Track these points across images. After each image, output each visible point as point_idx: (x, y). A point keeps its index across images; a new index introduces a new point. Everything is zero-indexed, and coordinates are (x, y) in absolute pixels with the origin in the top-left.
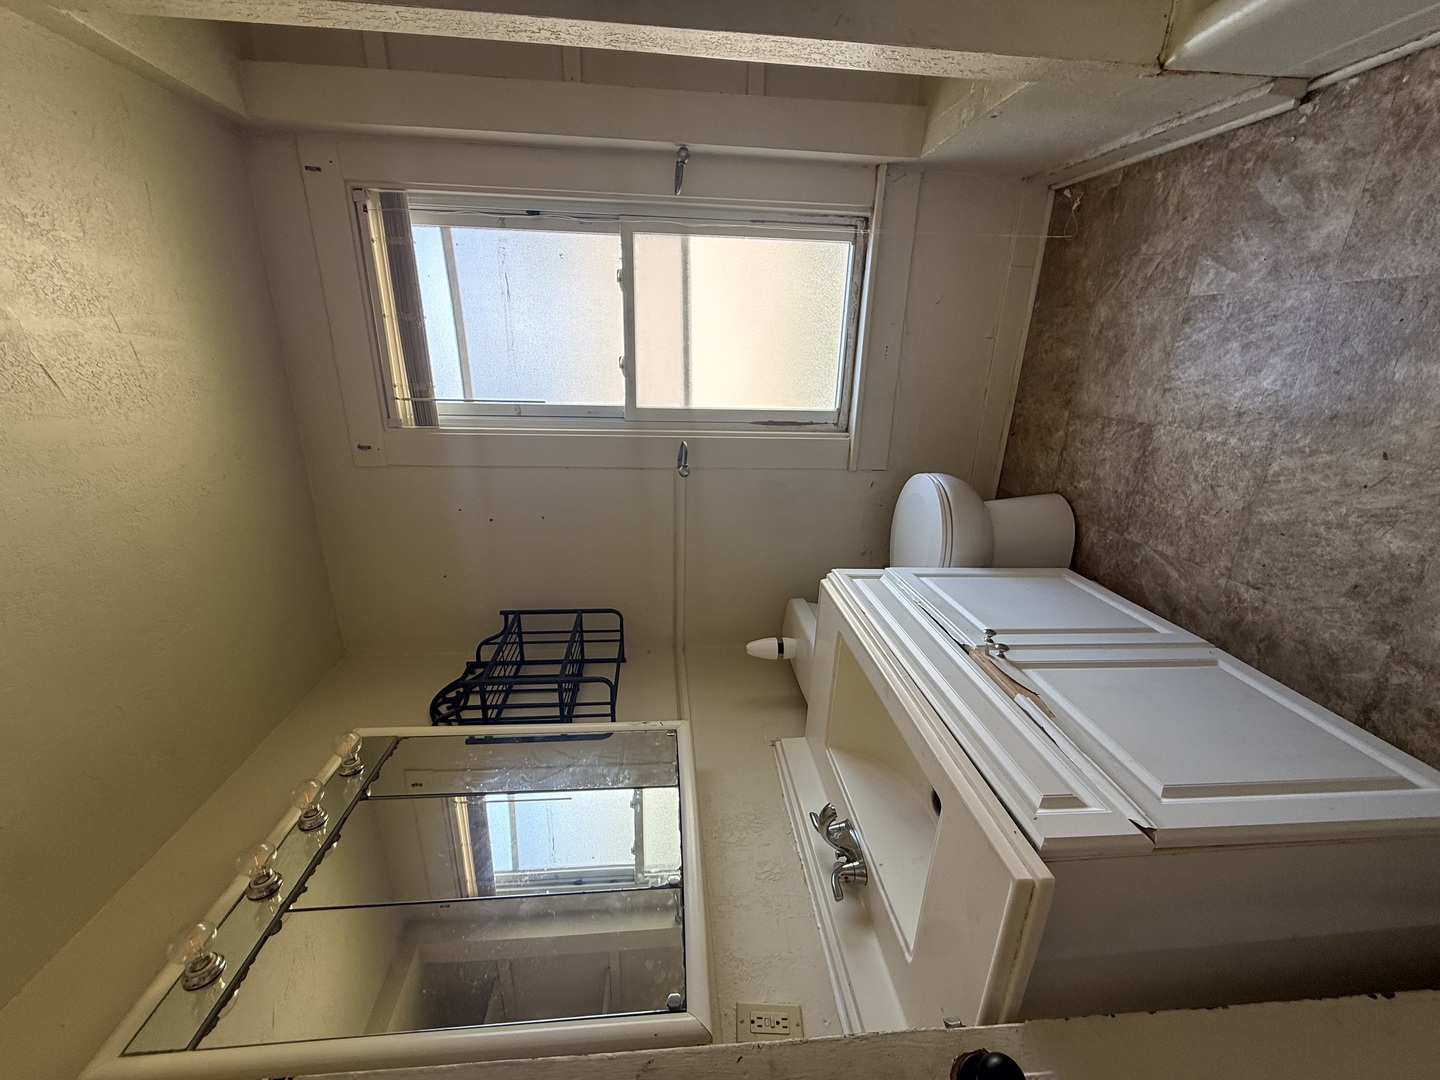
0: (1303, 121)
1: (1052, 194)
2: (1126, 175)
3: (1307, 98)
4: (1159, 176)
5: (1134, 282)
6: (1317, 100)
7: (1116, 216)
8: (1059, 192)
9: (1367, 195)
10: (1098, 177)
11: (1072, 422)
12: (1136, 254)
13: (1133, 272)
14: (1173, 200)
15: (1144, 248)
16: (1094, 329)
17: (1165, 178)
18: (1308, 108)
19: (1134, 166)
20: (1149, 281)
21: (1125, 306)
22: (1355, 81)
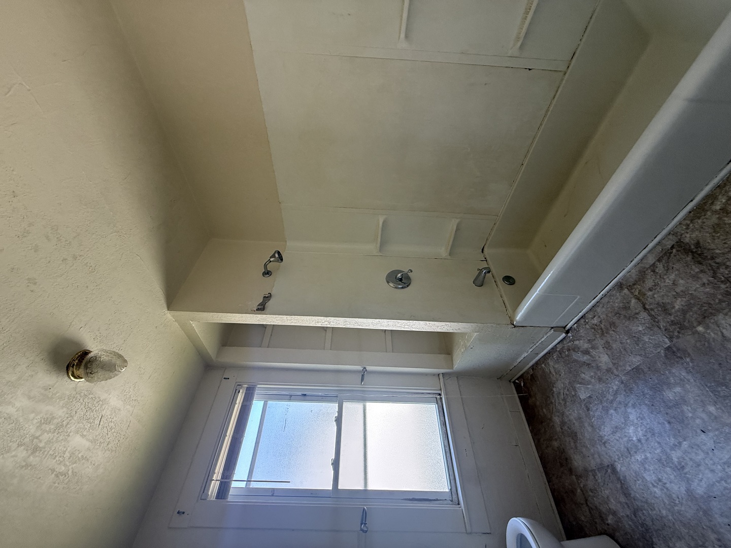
0: (571, 338)
1: (512, 384)
2: (533, 369)
3: (567, 332)
4: (543, 365)
5: (559, 403)
6: (570, 332)
7: (538, 383)
8: (514, 382)
9: (605, 348)
10: (524, 373)
11: (579, 482)
12: (553, 393)
13: (557, 400)
14: (552, 371)
15: (554, 389)
16: (558, 429)
17: (545, 365)
18: (569, 335)
19: (533, 366)
20: (564, 400)
21: (563, 414)
22: (576, 325)
